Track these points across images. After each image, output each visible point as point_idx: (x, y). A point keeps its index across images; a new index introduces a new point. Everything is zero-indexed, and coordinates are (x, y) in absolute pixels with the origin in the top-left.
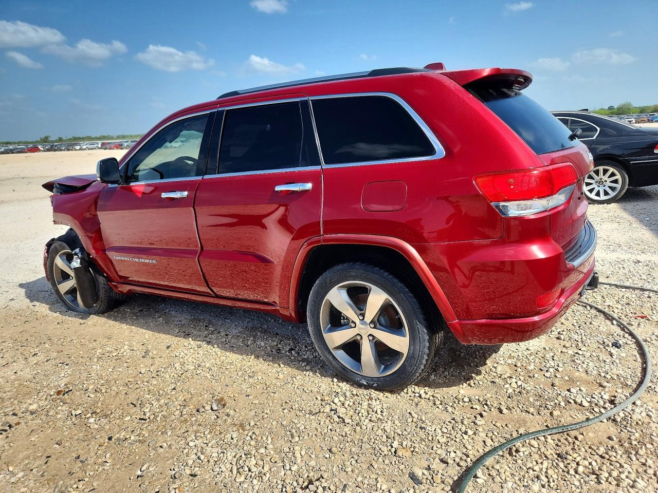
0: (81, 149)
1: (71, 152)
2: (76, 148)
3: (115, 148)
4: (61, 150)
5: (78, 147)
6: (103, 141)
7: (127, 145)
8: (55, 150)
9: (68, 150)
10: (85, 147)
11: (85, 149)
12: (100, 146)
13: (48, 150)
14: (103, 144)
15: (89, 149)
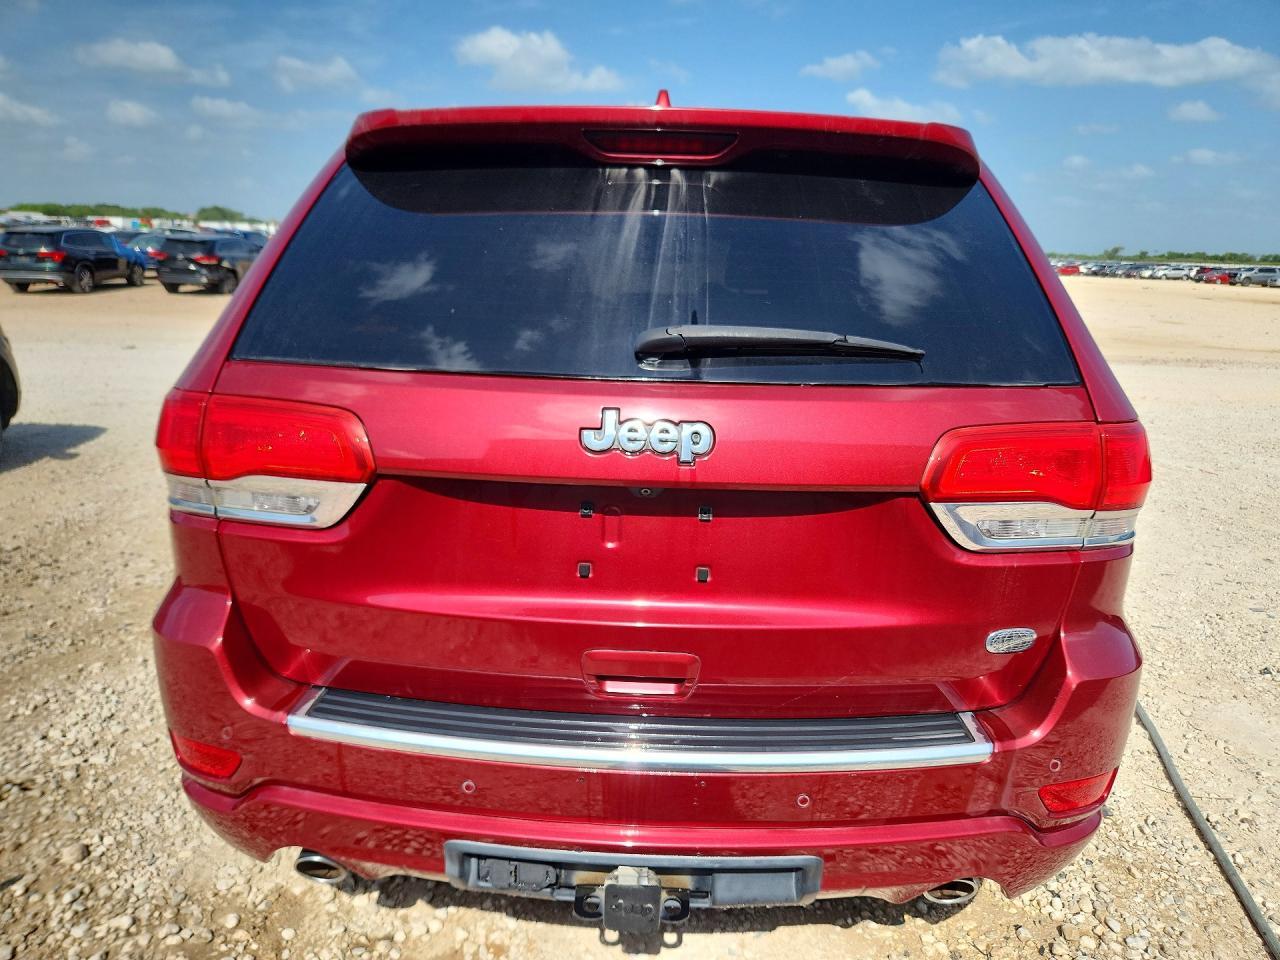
0: (1152, 277)
1: (1132, 280)
2: (1143, 275)
3: (1219, 281)
4: (1114, 275)
5: (1147, 273)
6: (1203, 265)
7: (1248, 278)
8: (1105, 275)
9: (1128, 276)
10: (1160, 273)
11: (1160, 278)
12: (1193, 274)
13: (1095, 274)
14: (1203, 270)
15: (1168, 278)
